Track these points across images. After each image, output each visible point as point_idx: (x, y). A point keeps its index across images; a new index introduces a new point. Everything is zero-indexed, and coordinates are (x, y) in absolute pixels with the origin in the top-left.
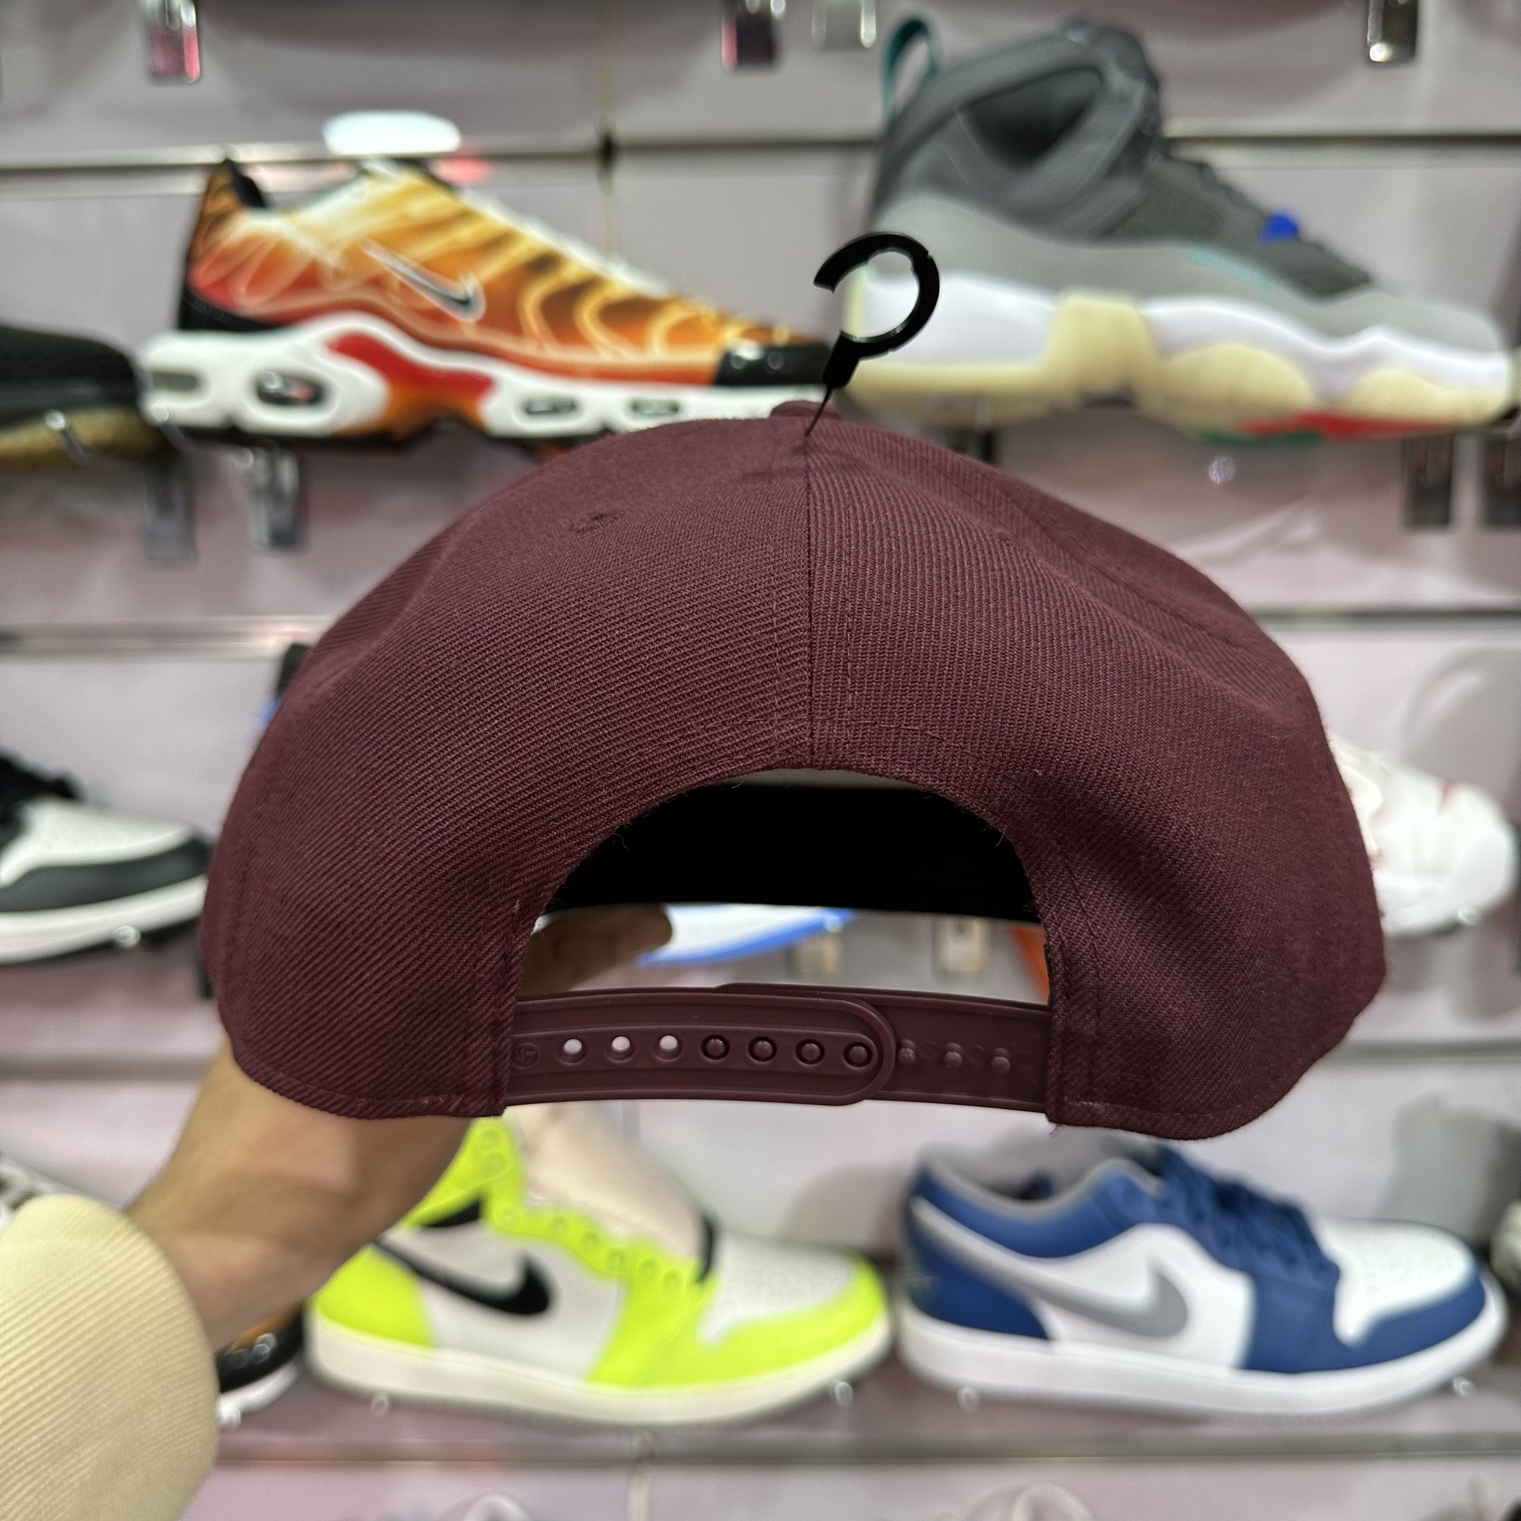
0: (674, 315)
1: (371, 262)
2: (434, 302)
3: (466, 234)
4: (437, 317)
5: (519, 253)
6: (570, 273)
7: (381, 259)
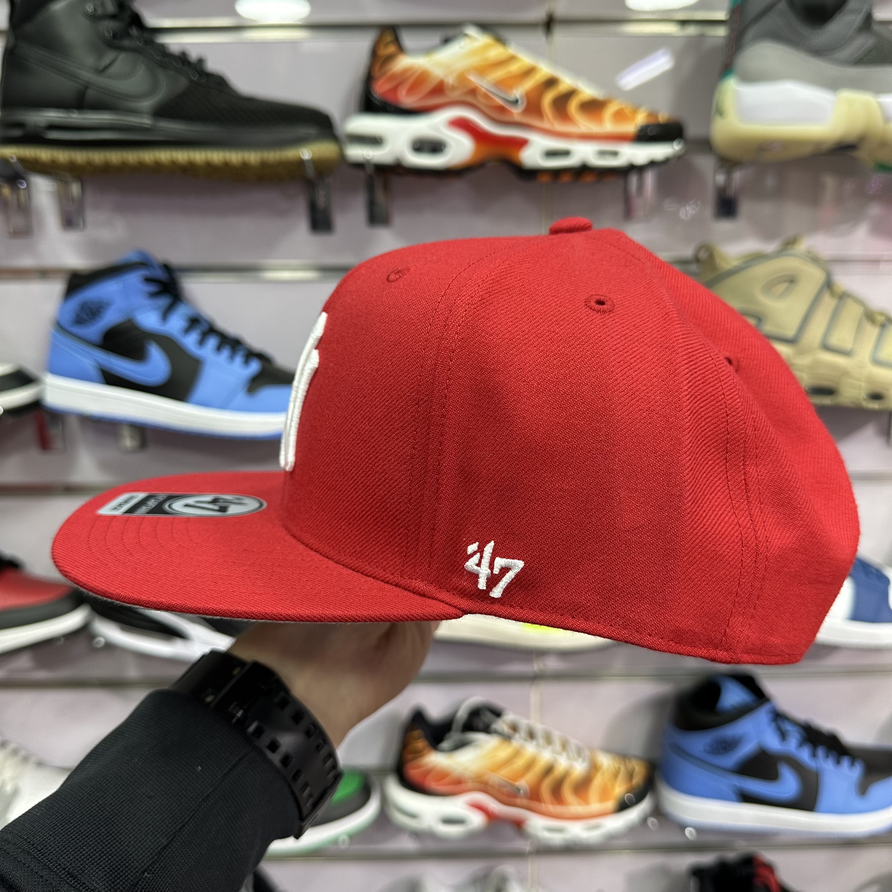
0: (612, 108)
1: (470, 81)
2: (500, 102)
3: (514, 68)
4: (501, 109)
5: (539, 77)
6: (563, 88)
7: (474, 80)
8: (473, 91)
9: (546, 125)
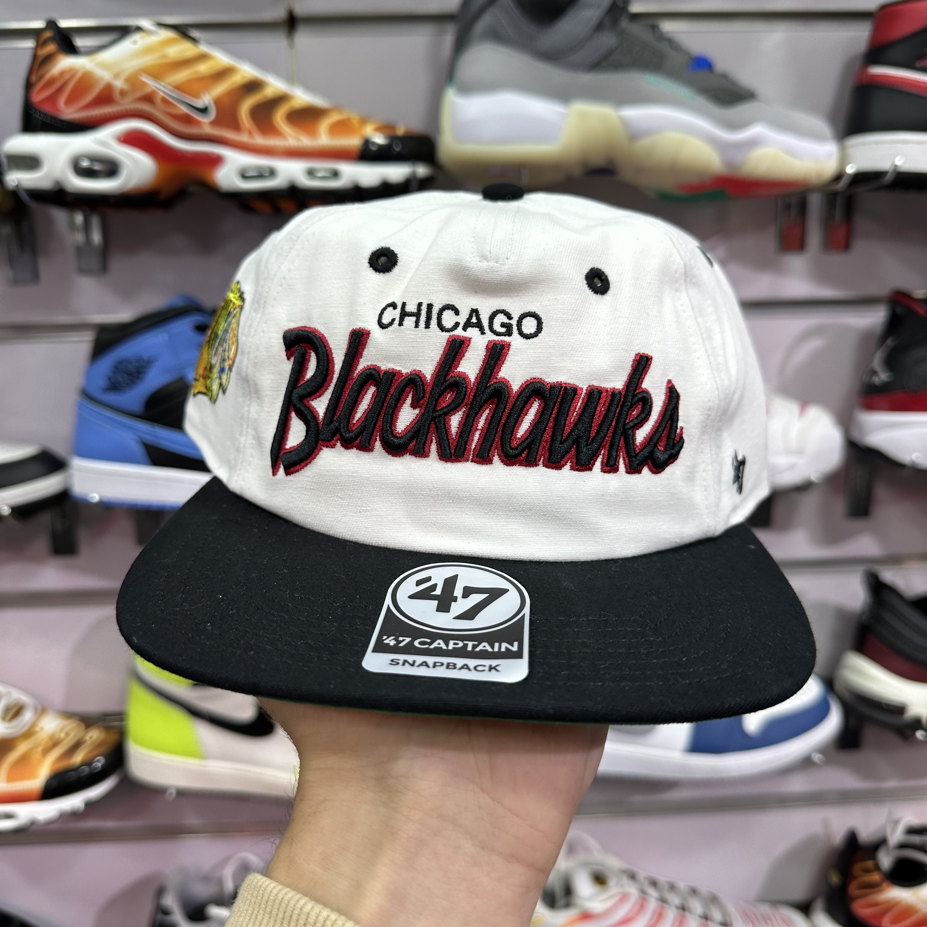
0: (334, 118)
1: (144, 84)
2: (184, 110)
3: (203, 68)
4: (186, 120)
5: (237, 79)
6: (269, 92)
7: (150, 83)
8: (149, 98)
9: (244, 138)
